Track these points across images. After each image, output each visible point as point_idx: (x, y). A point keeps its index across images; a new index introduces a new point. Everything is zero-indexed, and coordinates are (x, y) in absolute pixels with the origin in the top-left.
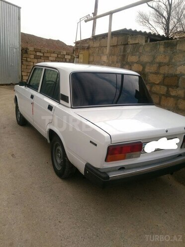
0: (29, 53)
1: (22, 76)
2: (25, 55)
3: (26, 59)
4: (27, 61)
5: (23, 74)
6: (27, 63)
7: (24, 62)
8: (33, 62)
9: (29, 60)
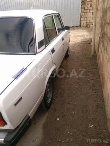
0: (86, 3)
1: (81, 21)
2: (83, 6)
3: (84, 8)
4: (84, 9)
5: (82, 19)
6: (85, 11)
7: (83, 11)
8: (90, 10)
9: (86, 8)
